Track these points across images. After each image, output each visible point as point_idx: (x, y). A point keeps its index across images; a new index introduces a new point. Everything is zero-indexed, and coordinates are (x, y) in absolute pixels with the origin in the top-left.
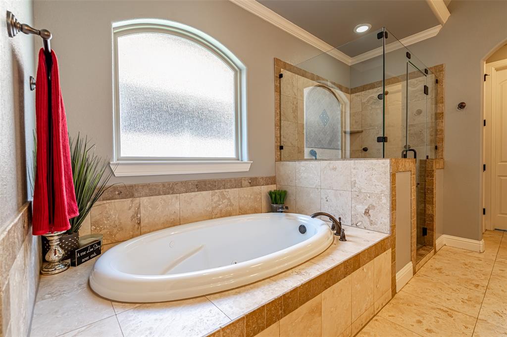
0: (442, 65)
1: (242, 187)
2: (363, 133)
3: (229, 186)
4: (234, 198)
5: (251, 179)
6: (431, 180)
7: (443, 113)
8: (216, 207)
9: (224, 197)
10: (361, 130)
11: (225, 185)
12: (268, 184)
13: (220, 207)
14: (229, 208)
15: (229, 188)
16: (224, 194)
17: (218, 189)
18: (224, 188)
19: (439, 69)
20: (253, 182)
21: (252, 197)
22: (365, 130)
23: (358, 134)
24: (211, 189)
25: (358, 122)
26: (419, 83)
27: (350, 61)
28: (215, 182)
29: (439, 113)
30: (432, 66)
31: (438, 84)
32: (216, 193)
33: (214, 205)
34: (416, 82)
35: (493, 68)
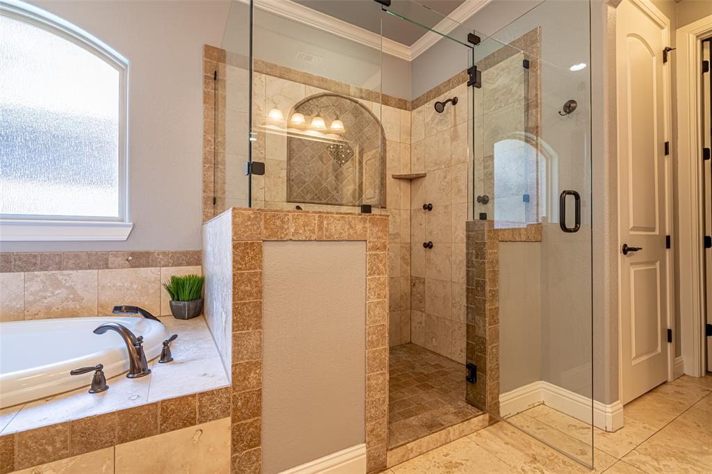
0: (535, 31)
1: (108, 268)
2: (426, 178)
3: (71, 266)
4: (86, 286)
5: (132, 254)
6: (481, 264)
7: (537, 127)
8: (34, 302)
9: (57, 284)
10: (424, 172)
11: (60, 262)
12: (180, 265)
13: (46, 301)
14: (71, 305)
15: (72, 269)
16: (57, 279)
17: (41, 269)
18: (59, 269)
19: (531, 39)
20: (139, 259)
21: (135, 287)
22: (429, 171)
23: (420, 180)
24: (21, 269)
25: (420, 158)
26: (502, 73)
27: (407, 53)
28: (35, 256)
29: (531, 128)
30: (519, 37)
31: (530, 70)
32: (37, 276)
33: (31, 298)
34: (496, 72)
35: (691, 35)
